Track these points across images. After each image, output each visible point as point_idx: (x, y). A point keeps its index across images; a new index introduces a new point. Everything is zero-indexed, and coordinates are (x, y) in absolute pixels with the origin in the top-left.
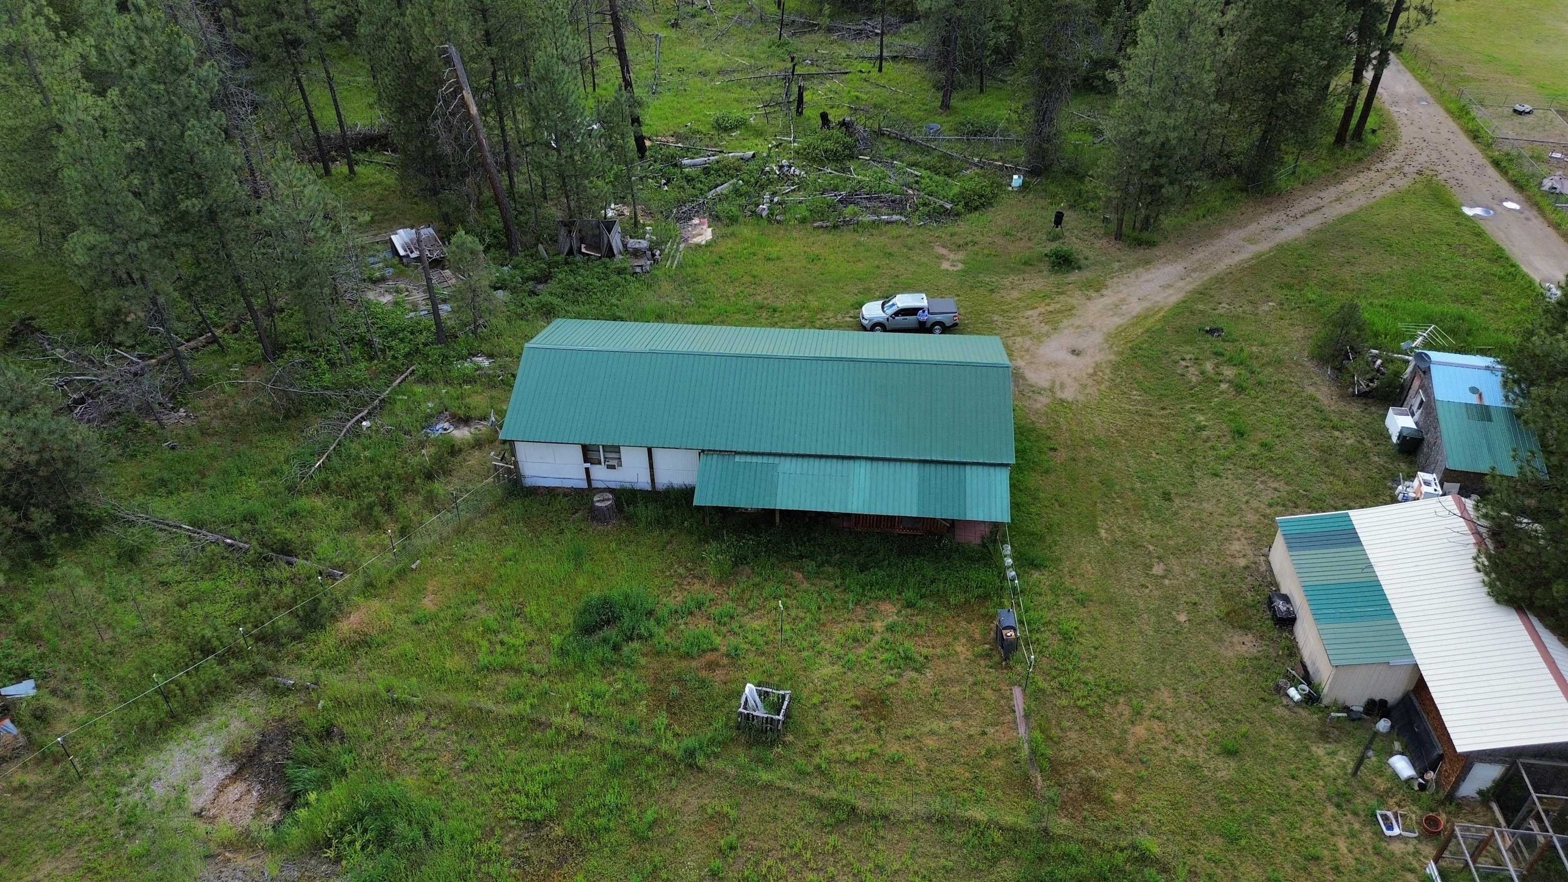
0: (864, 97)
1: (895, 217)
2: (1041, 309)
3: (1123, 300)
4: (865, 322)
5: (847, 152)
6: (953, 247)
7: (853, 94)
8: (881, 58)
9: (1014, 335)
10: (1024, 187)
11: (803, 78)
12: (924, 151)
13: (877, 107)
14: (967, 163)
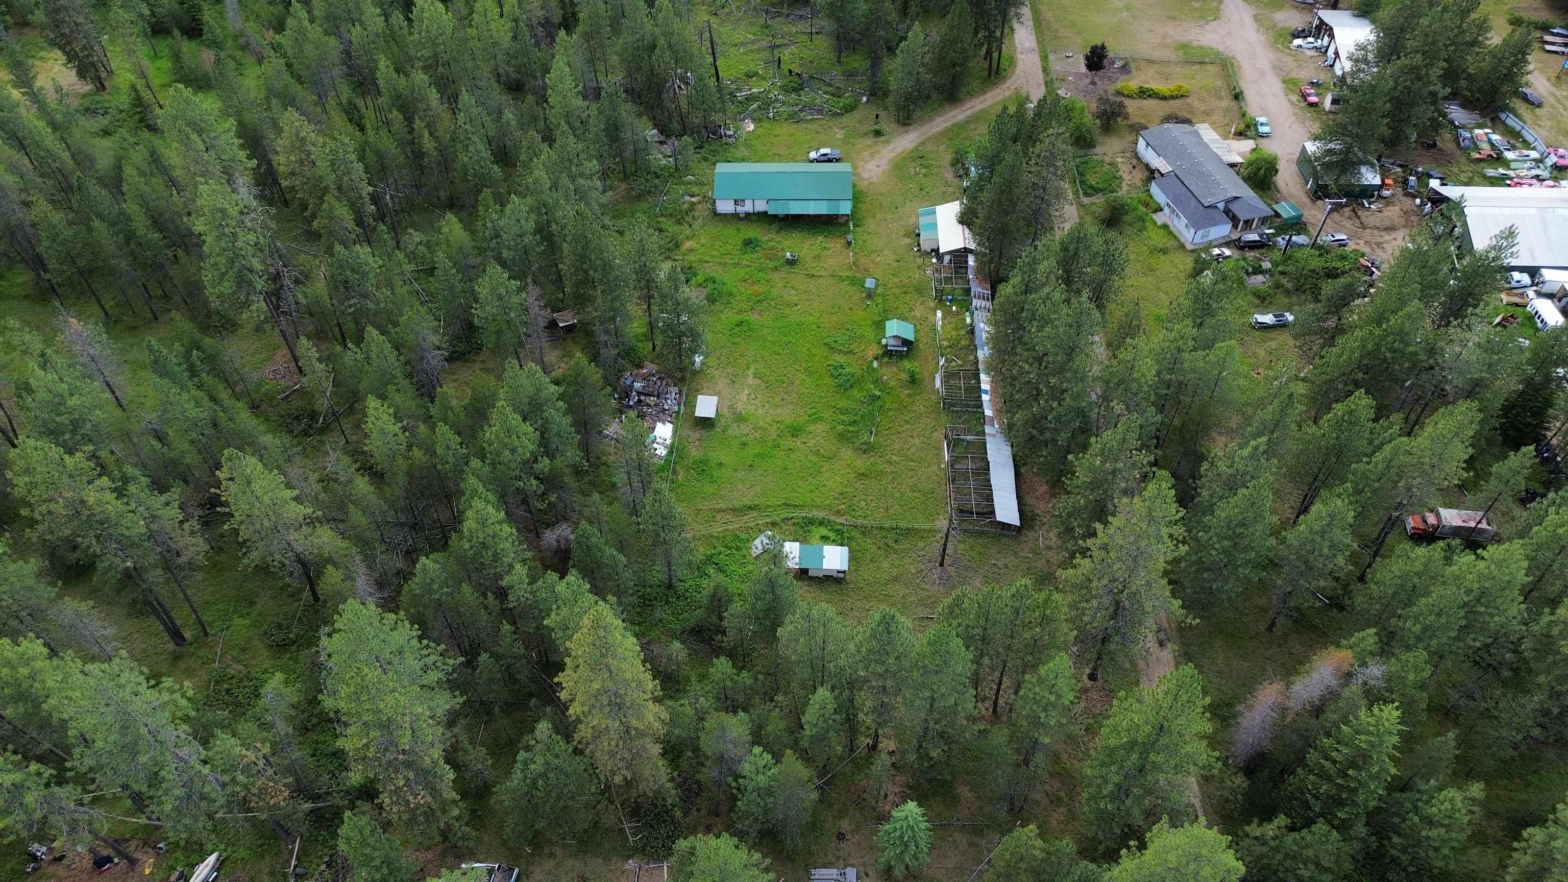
0: (805, 56)
1: (819, 116)
2: (868, 151)
3: (896, 147)
4: (810, 159)
5: (800, 87)
6: (841, 128)
7: (800, 55)
8: (811, 33)
9: (858, 161)
10: (867, 102)
11: (778, 46)
12: (830, 85)
13: (811, 62)
14: (847, 91)
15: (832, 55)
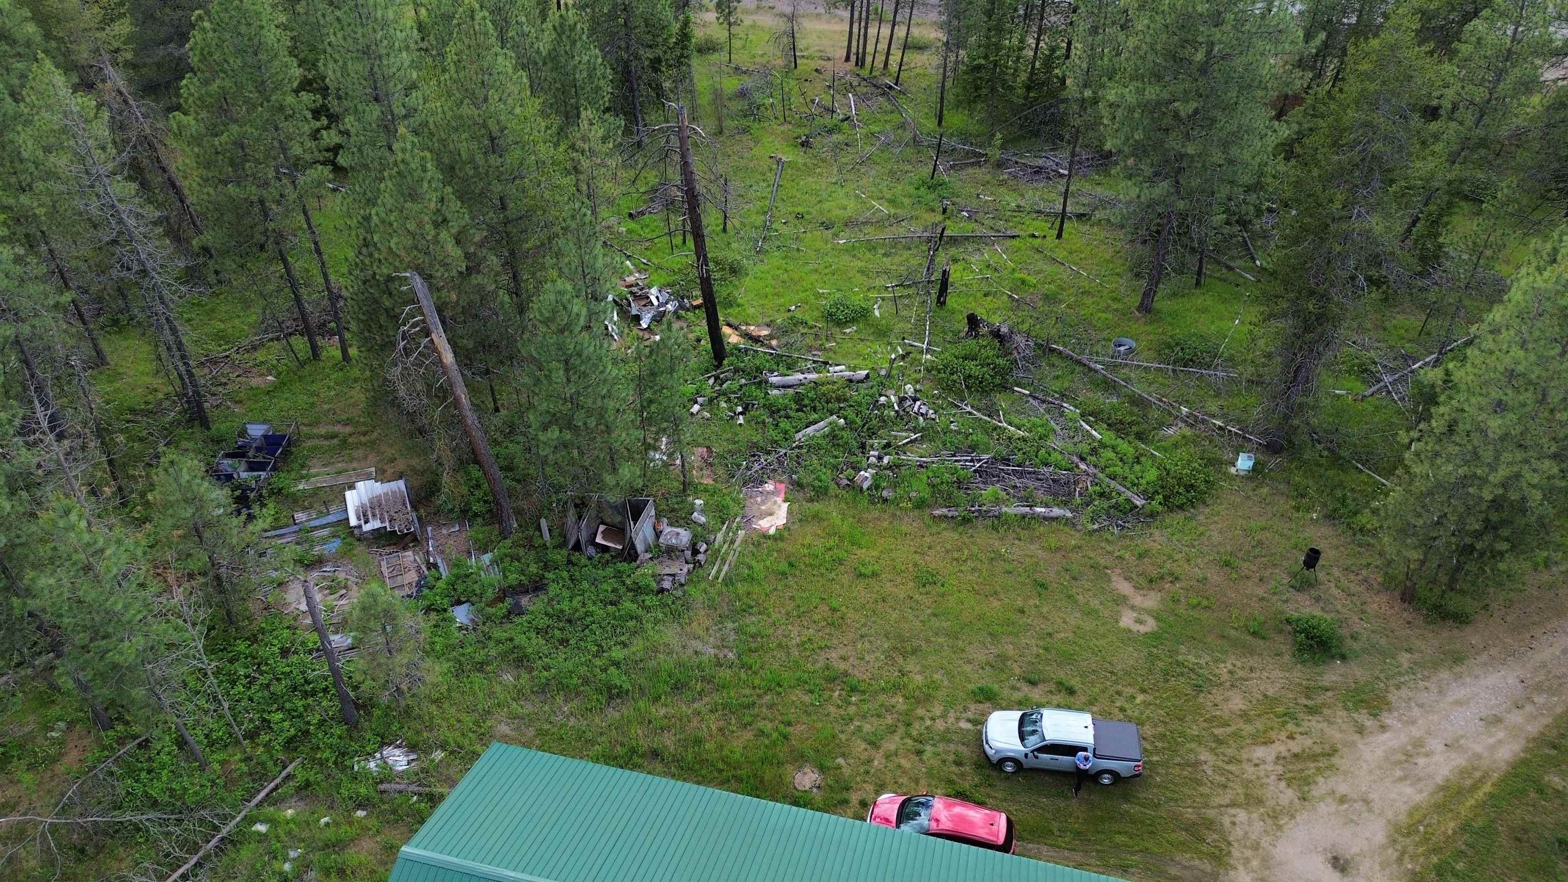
0: (1032, 280)
1: (1056, 511)
2: (1279, 748)
3: (1418, 743)
4: (990, 752)
5: (998, 380)
6: (1142, 581)
7: (1017, 275)
8: (1063, 216)
9: (1233, 805)
10: (1256, 469)
11: (954, 241)
12: (1109, 386)
13: (1049, 298)
14: (1170, 417)
15: (1121, 284)
